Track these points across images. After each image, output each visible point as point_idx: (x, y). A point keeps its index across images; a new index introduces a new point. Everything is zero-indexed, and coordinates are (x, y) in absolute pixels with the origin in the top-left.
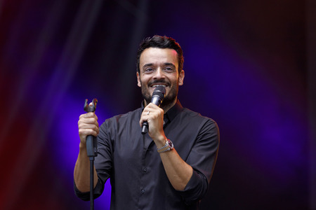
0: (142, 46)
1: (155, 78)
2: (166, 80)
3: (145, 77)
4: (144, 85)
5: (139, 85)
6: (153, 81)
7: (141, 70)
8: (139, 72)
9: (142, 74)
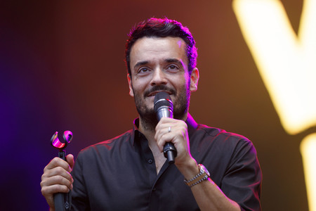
0: (133, 35)
1: (153, 84)
2: (168, 85)
3: (139, 82)
4: (139, 95)
5: (132, 94)
6: (150, 87)
7: (133, 71)
8: (131, 75)
9: (134, 78)
